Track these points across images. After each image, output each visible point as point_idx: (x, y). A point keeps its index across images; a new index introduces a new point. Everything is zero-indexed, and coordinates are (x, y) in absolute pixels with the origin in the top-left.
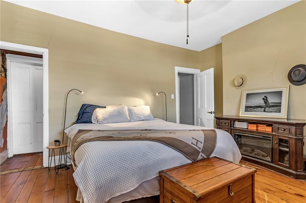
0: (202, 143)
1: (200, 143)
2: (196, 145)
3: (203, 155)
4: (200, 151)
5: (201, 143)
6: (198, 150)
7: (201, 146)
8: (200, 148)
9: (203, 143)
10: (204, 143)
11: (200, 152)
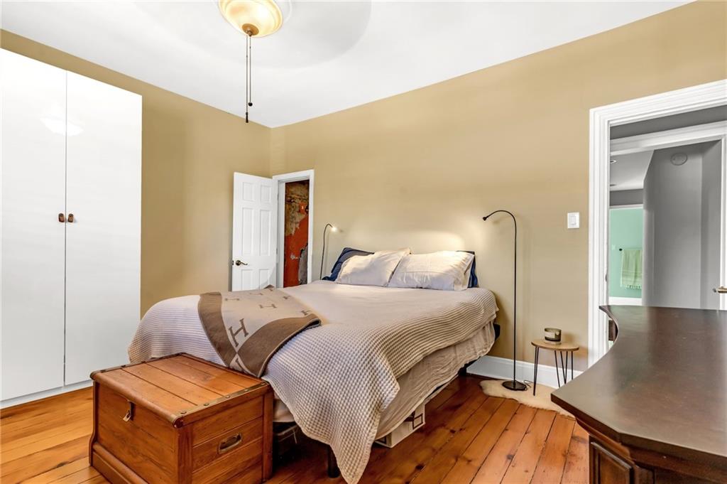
0: (245, 336)
1: (244, 334)
2: (233, 335)
3: (240, 360)
4: (237, 349)
5: (246, 334)
6: (231, 345)
7: (241, 339)
8: (237, 345)
9: (248, 337)
10: (250, 338)
11: (236, 353)
